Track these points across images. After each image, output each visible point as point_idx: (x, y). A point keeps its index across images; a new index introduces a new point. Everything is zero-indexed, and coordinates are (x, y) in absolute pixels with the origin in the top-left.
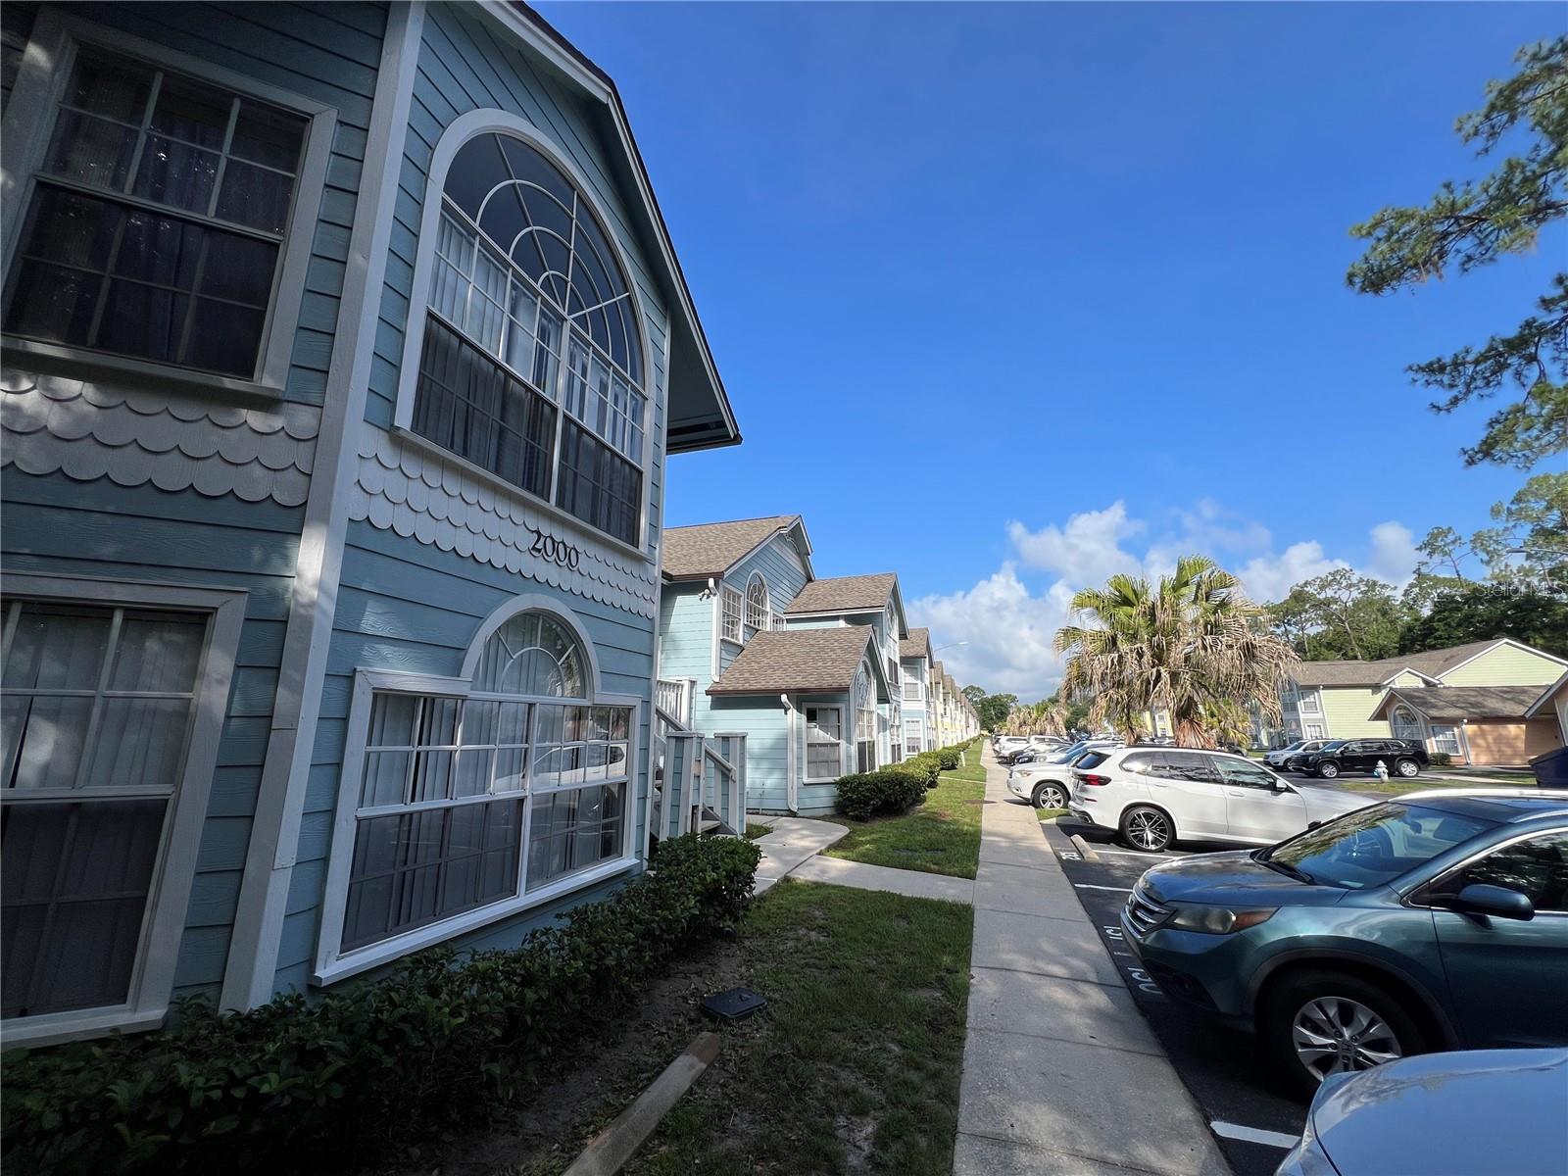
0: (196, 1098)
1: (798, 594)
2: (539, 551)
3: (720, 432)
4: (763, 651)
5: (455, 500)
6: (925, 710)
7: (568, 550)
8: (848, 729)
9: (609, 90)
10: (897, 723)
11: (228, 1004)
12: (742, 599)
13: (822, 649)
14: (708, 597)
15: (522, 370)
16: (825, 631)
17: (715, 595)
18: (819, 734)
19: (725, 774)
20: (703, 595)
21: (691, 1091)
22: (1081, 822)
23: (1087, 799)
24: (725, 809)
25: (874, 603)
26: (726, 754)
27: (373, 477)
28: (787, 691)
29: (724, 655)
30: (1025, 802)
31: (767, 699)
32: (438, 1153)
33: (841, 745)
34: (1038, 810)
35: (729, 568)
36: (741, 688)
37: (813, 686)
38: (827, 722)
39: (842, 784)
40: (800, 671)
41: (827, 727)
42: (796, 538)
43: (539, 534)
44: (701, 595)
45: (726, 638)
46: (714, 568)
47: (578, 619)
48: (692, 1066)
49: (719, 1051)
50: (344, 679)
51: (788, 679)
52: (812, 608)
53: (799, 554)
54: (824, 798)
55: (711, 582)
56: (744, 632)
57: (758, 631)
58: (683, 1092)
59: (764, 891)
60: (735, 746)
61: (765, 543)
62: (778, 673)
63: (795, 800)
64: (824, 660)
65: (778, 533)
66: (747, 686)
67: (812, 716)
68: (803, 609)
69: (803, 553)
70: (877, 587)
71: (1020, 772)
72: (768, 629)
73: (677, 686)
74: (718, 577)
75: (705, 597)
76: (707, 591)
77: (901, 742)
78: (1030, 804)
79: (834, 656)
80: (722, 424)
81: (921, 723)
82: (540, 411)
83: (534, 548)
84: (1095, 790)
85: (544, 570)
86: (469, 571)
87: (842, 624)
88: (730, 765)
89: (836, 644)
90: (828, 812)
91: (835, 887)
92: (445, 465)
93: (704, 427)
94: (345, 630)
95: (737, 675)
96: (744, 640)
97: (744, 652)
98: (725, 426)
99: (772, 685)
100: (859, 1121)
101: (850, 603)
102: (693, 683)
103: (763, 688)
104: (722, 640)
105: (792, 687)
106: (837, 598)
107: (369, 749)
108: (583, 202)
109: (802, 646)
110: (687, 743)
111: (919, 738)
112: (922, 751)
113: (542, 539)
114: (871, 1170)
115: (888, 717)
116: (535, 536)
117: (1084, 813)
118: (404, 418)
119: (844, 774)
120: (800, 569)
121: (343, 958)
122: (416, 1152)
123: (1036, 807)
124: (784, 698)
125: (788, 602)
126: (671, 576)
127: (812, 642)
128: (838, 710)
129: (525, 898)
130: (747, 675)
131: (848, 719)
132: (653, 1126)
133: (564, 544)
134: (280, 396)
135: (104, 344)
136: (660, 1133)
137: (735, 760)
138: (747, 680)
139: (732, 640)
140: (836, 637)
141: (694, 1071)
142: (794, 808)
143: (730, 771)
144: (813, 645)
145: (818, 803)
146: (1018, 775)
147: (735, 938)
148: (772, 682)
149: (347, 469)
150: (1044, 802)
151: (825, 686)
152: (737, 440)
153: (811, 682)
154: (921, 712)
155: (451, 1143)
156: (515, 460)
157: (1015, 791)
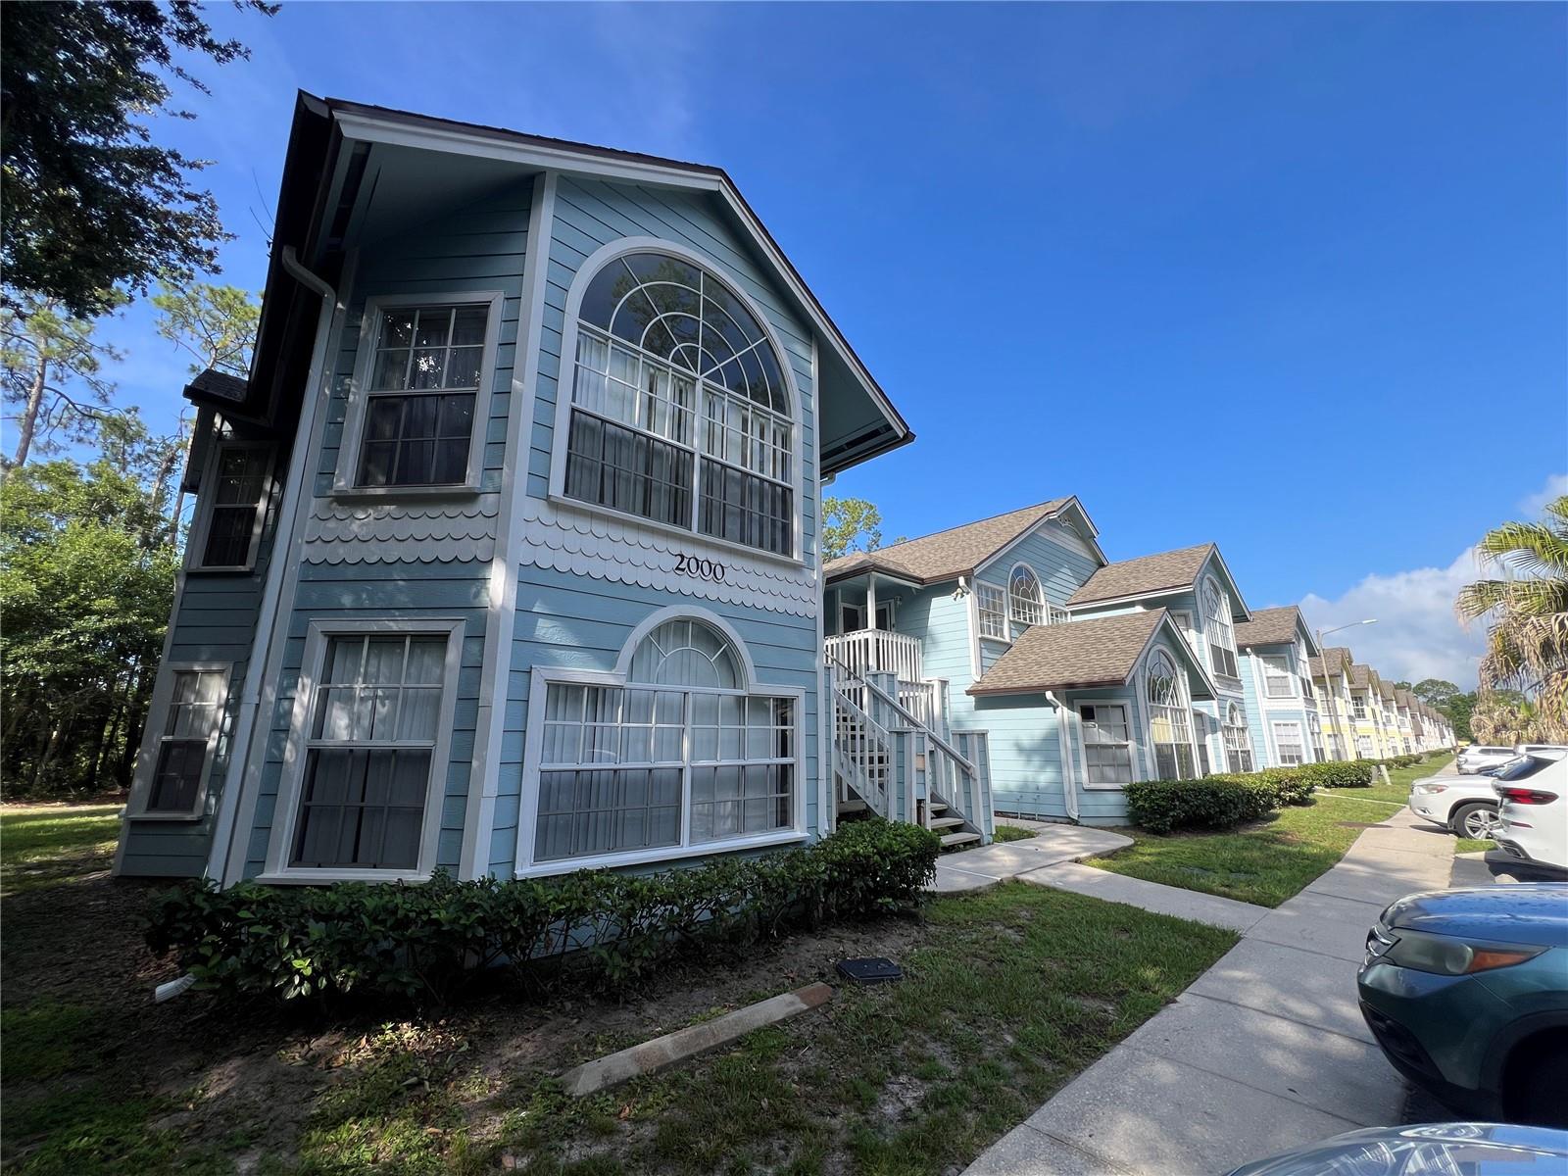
0: (401, 913)
1: (1086, 582)
2: (683, 570)
3: (888, 435)
4: (1032, 647)
5: (603, 540)
6: (1304, 710)
7: (713, 567)
8: (1138, 728)
9: (719, 178)
10: (1239, 723)
11: (463, 877)
12: (1004, 595)
13: (1099, 640)
14: (962, 596)
15: (664, 433)
16: (1106, 620)
17: (968, 593)
18: (1102, 737)
19: (965, 772)
20: (957, 594)
21: (783, 1022)
22: (1510, 858)
23: (1514, 824)
24: (969, 807)
25: (1178, 582)
26: (965, 752)
27: (537, 533)
28: (1053, 688)
29: (986, 653)
30: (1442, 829)
31: (1030, 697)
32: (582, 1010)
33: (1130, 747)
34: (1461, 840)
35: (979, 565)
36: (1002, 687)
37: (1081, 680)
38: (1108, 720)
39: (1131, 790)
40: (1069, 666)
41: (1110, 726)
42: (1072, 519)
43: (683, 557)
44: (954, 594)
45: (986, 636)
46: (966, 566)
47: (726, 622)
48: (792, 1003)
49: (828, 1000)
50: (523, 673)
51: (1054, 674)
52: (1099, 596)
53: (1082, 539)
54: (1112, 804)
55: (962, 581)
56: (1010, 629)
57: (1029, 626)
58: (777, 1019)
59: (980, 887)
60: (973, 743)
61: (1029, 532)
62: (1044, 669)
63: (1076, 807)
64: (1099, 652)
65: (1046, 519)
66: (1009, 684)
67: (1088, 714)
68: (1089, 598)
69: (1086, 537)
70: (1186, 562)
71: (1426, 786)
72: (1045, 623)
73: (928, 686)
74: (969, 575)
75: (959, 596)
76: (959, 590)
77: (1249, 747)
78: (1451, 832)
79: (1112, 646)
80: (889, 428)
81: (1299, 726)
82: (682, 460)
83: (677, 568)
84: (1526, 811)
85: (687, 584)
86: (621, 591)
87: (1139, 609)
88: (969, 762)
89: (1117, 633)
90: (1121, 823)
91: (1065, 893)
92: (593, 516)
93: (875, 434)
94: (524, 639)
95: (1000, 674)
96: (1011, 637)
97: (1013, 649)
98: (892, 429)
99: (1035, 681)
100: (919, 1083)
101: (1147, 585)
102: (944, 683)
103: (1026, 685)
104: (982, 639)
105: (1058, 683)
106: (1132, 581)
107: (547, 722)
108: (711, 278)
109: (1076, 638)
110: (906, 737)
111: (1299, 746)
112: (1305, 761)
113: (686, 561)
114: (899, 1120)
115: (1217, 716)
116: (680, 558)
117: (1510, 843)
118: (556, 488)
119: (1137, 779)
120: (1085, 554)
121: (535, 865)
122: (568, 1005)
123: (1459, 836)
124: (1049, 695)
125: (1073, 592)
126: (923, 580)
127: (1089, 633)
128: (1122, 707)
129: (685, 849)
130: (1011, 673)
131: (1137, 717)
132: (734, 1035)
133: (709, 563)
134: (476, 491)
135: (402, 480)
136: (737, 1042)
137: (973, 755)
138: (1009, 678)
139: (996, 638)
140: (1119, 625)
141: (792, 1008)
142: (1074, 815)
143: (968, 768)
144: (1088, 637)
145: (1105, 811)
146: (1423, 791)
147: (921, 921)
148: (1036, 679)
149: (517, 529)
150: (1474, 829)
151: (1096, 680)
152: (909, 437)
153: (1081, 676)
154: (1299, 713)
155: (593, 1007)
156: (661, 502)
157: (1422, 813)
